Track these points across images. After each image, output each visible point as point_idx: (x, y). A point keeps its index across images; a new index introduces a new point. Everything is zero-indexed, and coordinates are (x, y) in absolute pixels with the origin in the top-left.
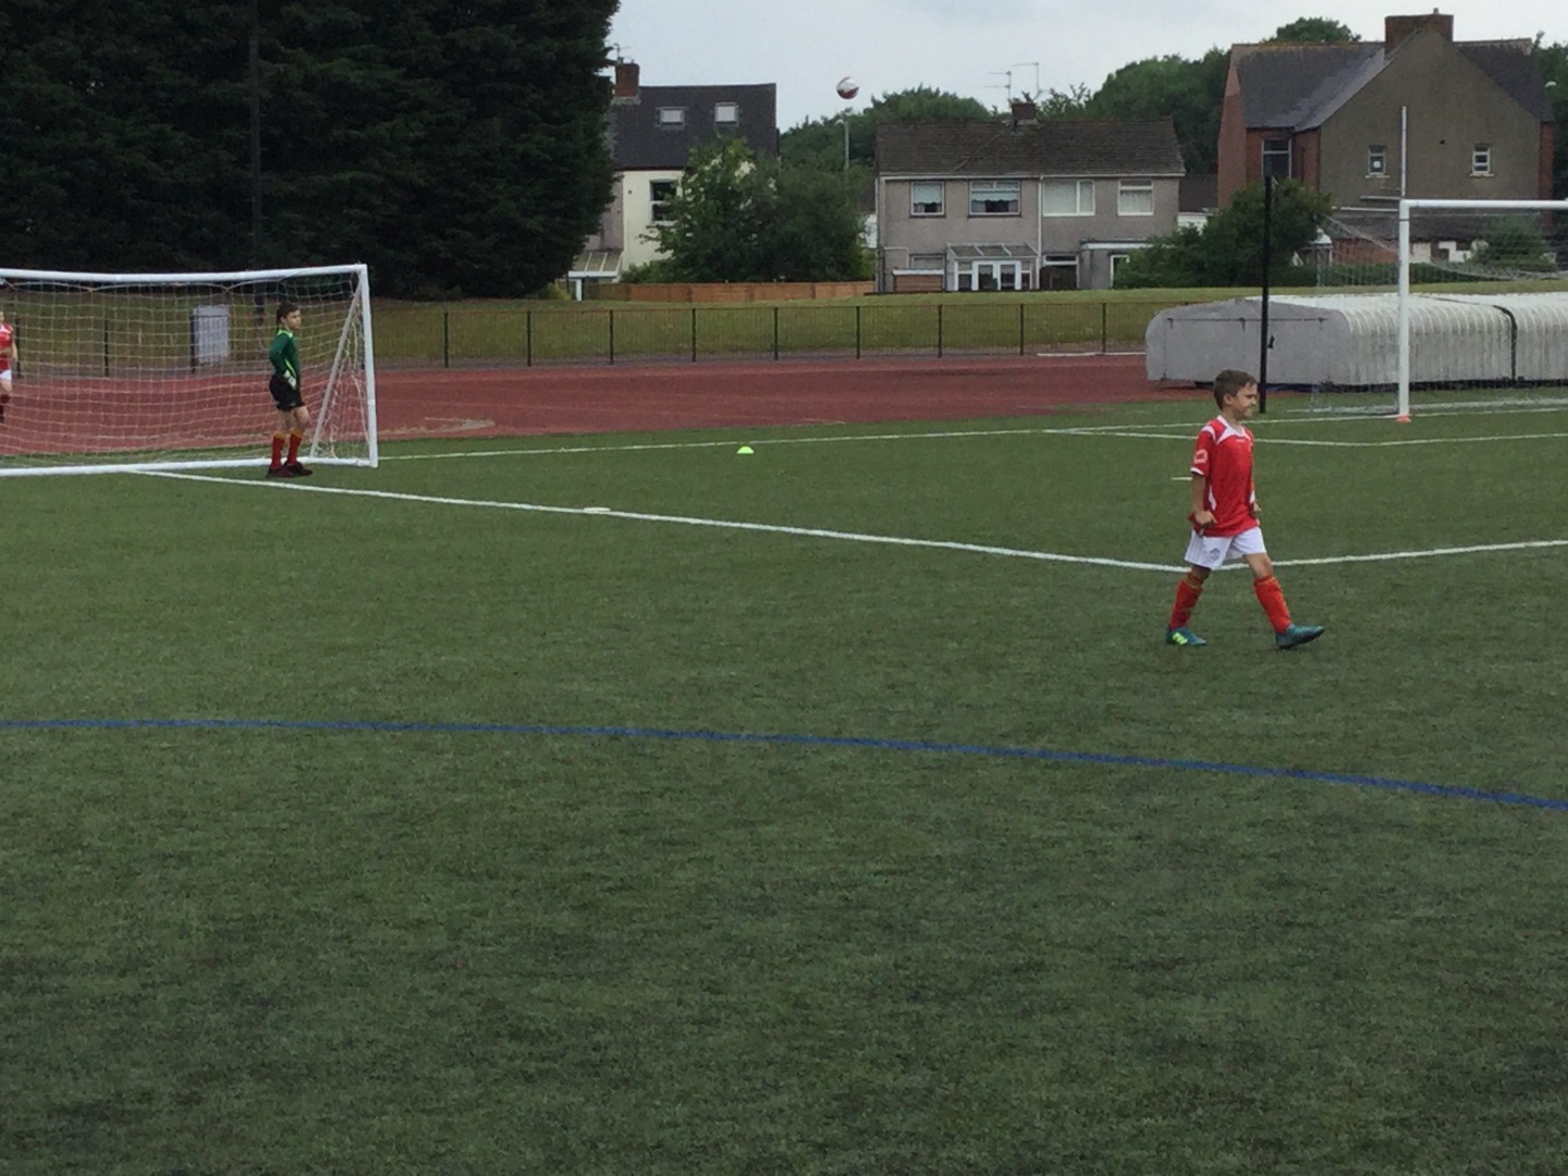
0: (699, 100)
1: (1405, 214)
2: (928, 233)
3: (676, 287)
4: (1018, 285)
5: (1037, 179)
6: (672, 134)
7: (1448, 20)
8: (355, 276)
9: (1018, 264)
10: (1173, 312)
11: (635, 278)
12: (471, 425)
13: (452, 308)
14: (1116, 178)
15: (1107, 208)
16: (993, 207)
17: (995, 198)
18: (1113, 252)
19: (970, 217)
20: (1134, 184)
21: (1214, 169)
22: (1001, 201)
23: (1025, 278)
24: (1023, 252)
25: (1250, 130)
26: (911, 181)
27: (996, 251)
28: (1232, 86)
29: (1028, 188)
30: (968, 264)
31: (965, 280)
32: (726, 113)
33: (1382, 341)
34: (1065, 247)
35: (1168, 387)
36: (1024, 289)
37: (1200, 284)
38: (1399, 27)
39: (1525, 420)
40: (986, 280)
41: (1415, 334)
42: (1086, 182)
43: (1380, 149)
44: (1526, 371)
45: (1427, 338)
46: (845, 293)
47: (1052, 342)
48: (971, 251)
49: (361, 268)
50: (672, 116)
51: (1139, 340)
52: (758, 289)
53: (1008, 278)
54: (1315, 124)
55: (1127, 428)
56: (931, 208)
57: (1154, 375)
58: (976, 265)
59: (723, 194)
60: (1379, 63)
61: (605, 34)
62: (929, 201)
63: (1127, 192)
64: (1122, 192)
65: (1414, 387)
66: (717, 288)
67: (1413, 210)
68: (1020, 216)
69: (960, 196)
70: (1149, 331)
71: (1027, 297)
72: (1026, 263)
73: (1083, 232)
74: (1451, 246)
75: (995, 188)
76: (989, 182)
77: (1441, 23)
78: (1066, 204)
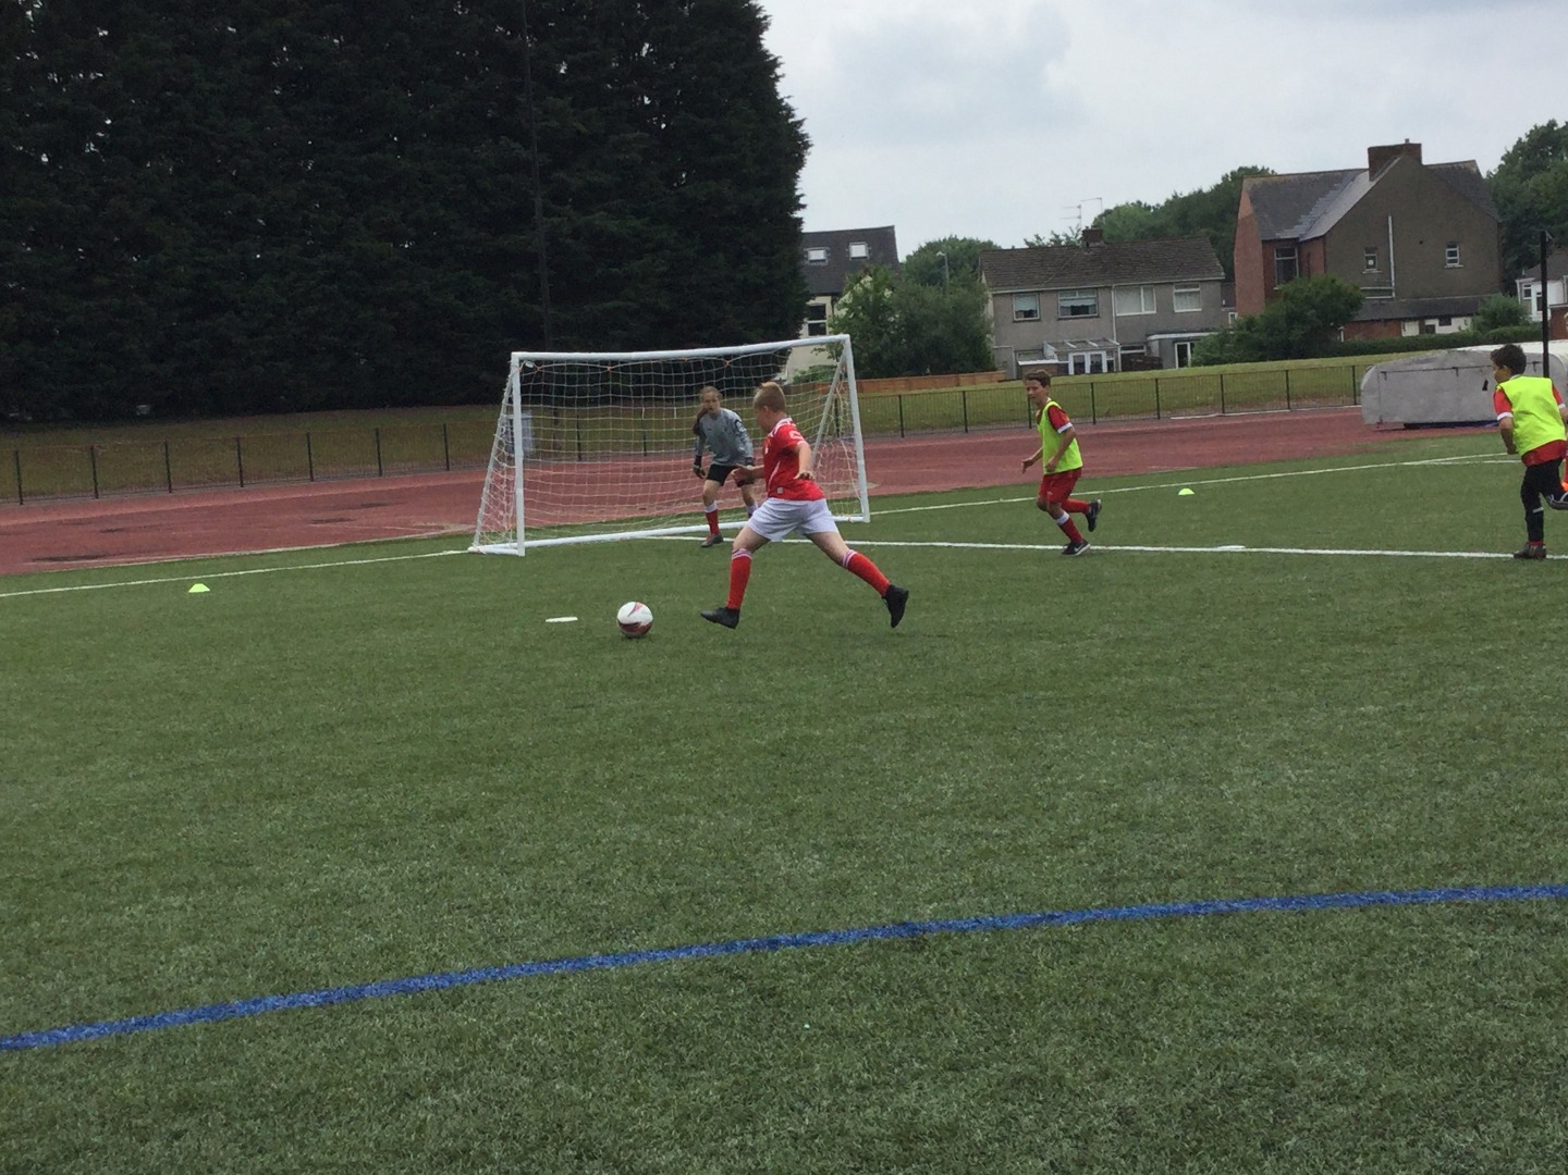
0: (837, 241)
2: (1028, 333)
4: (1105, 368)
5: (1110, 288)
6: (819, 269)
7: (1418, 147)
8: (840, 345)
9: (1104, 354)
10: (1386, 366)
14: (1172, 283)
15: (1165, 307)
16: (1077, 311)
17: (1078, 303)
18: (1176, 340)
19: (1061, 319)
20: (1186, 287)
21: (1233, 277)
22: (1083, 306)
23: (1110, 364)
24: (1107, 344)
25: (1263, 242)
26: (1011, 294)
27: (1085, 344)
28: (1245, 208)
29: (1102, 296)
32: (858, 250)
34: (1135, 339)
35: (1382, 428)
36: (1110, 371)
38: (1378, 155)
40: (1079, 366)
42: (1149, 288)
43: (1373, 250)
46: (981, 381)
48: (1064, 345)
49: (845, 338)
50: (818, 255)
51: (1354, 395)
52: (912, 381)
53: (1096, 368)
54: (1320, 231)
56: (1029, 314)
57: (1372, 419)
58: (1071, 356)
60: (1364, 185)
62: (1028, 309)
63: (1180, 294)
64: (1176, 294)
68: (1098, 317)
69: (1050, 304)
71: (1113, 377)
72: (1110, 352)
73: (1146, 325)
75: (1077, 296)
76: (1073, 291)
77: (1412, 150)
78: (1133, 306)
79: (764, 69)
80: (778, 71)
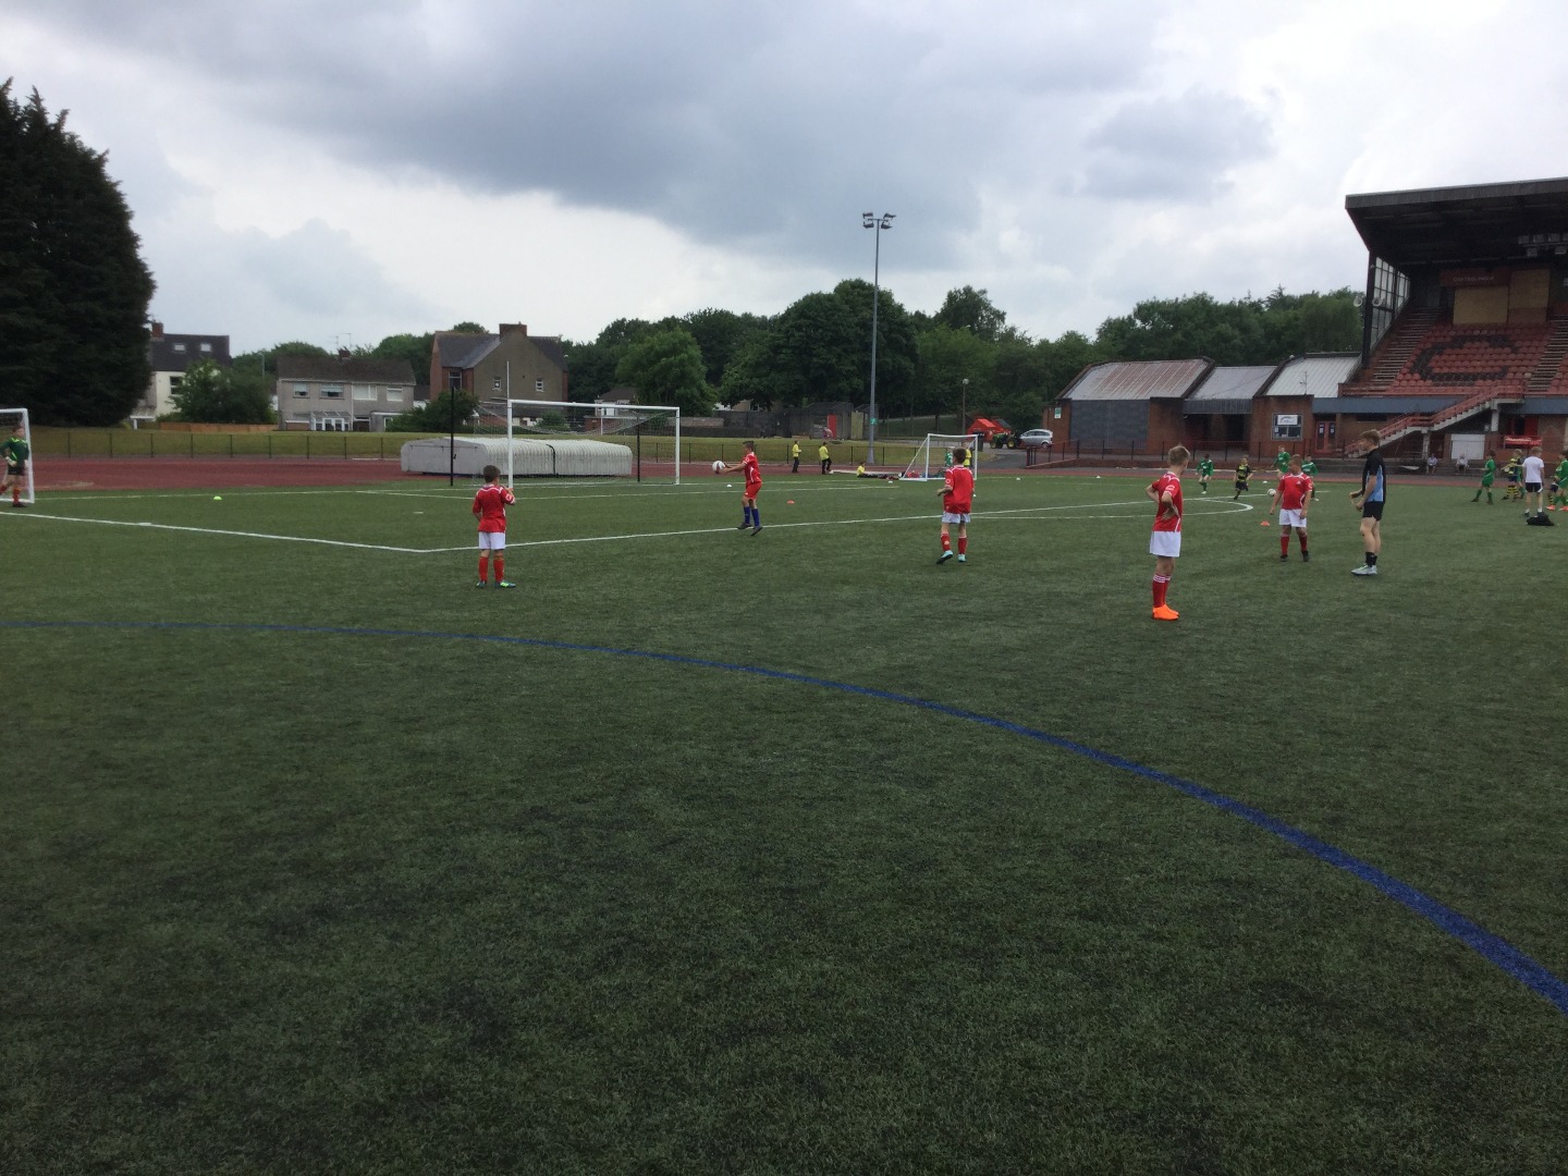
0: (193, 341)
1: (510, 405)
2: (302, 405)
3: (183, 425)
4: (343, 429)
5: (351, 384)
6: (179, 355)
7: (525, 327)
8: (21, 414)
9: (343, 420)
10: (413, 443)
11: (163, 420)
12: (81, 485)
13: (72, 431)
14: (386, 385)
15: (382, 397)
16: (331, 395)
17: (332, 391)
18: (384, 416)
19: (321, 398)
20: (394, 388)
21: (428, 383)
22: (334, 392)
23: (346, 426)
24: (345, 415)
25: (444, 367)
26: (293, 382)
27: (333, 414)
28: (436, 348)
29: (346, 387)
30: (319, 419)
31: (319, 426)
32: (206, 348)
33: (503, 457)
34: (362, 413)
35: (410, 474)
36: (347, 430)
37: (424, 431)
38: (504, 328)
39: (560, 491)
40: (329, 427)
41: (515, 455)
42: (373, 386)
43: (499, 378)
44: (559, 471)
45: (519, 457)
46: (264, 430)
47: (361, 454)
48: (321, 413)
49: (24, 411)
50: (180, 348)
51: (399, 454)
52: (223, 426)
53: (339, 426)
54: (472, 366)
55: (395, 491)
56: (303, 394)
57: (405, 468)
58: (324, 419)
59: (206, 384)
60: (497, 343)
61: (146, 309)
62: (302, 391)
63: (391, 391)
64: (388, 391)
65: (515, 477)
66: (203, 426)
67: (513, 404)
68: (343, 399)
69: (317, 389)
70: (402, 451)
71: (347, 434)
72: (346, 419)
73: (373, 407)
74: (528, 419)
75: (332, 387)
76: (329, 383)
77: (521, 328)
78: (363, 395)
79: (130, 241)
80: (139, 243)
